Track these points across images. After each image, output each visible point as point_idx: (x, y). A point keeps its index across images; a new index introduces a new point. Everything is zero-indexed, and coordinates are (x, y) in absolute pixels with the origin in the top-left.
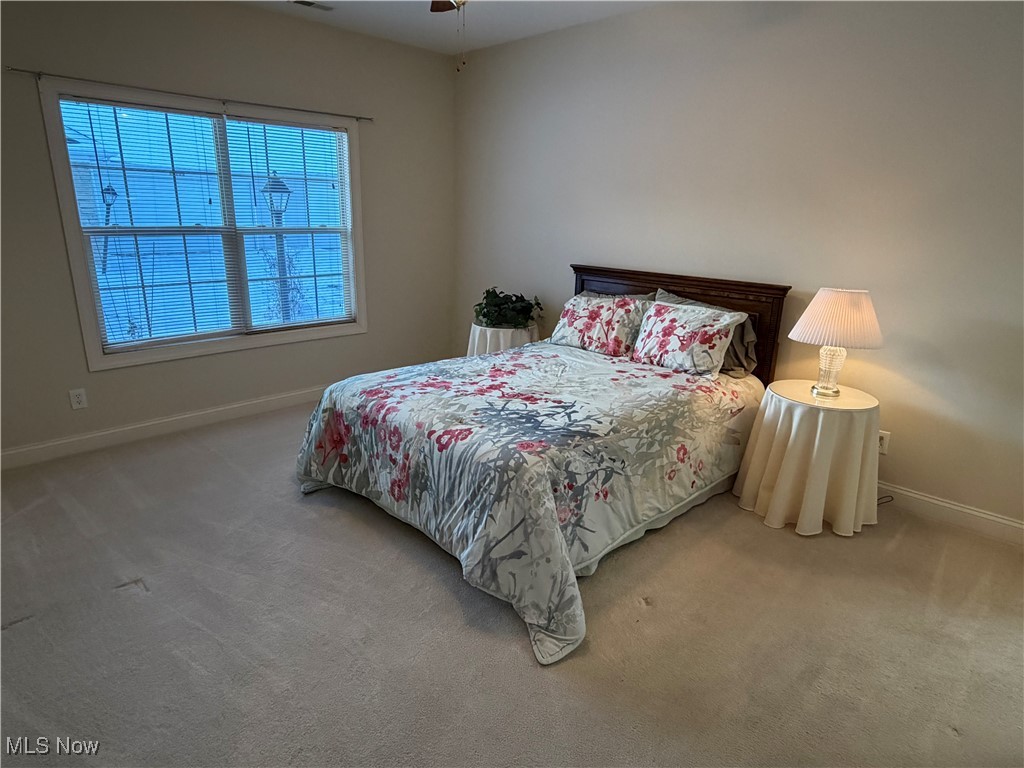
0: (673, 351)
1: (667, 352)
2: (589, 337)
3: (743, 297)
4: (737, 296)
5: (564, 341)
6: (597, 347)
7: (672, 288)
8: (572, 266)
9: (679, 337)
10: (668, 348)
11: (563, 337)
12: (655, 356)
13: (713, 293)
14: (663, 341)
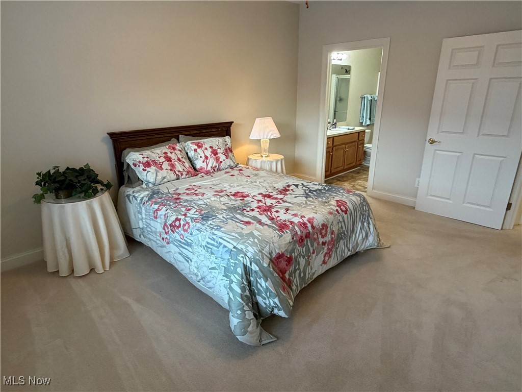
0: (224, 160)
1: (221, 162)
2: (179, 171)
3: (217, 130)
4: (214, 130)
5: (165, 180)
6: (186, 175)
7: (186, 133)
8: (108, 133)
9: (222, 153)
10: (221, 160)
11: (164, 178)
12: (216, 167)
13: (204, 131)
14: (216, 158)
